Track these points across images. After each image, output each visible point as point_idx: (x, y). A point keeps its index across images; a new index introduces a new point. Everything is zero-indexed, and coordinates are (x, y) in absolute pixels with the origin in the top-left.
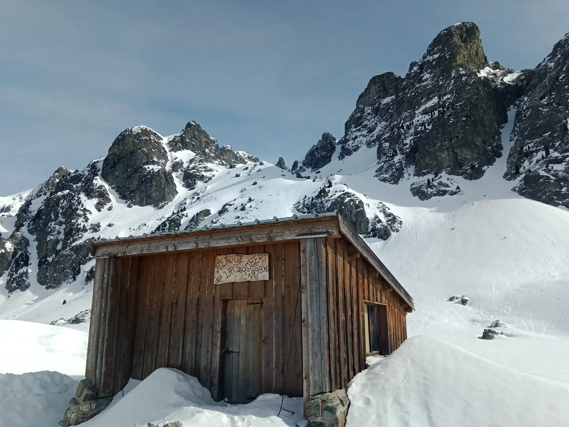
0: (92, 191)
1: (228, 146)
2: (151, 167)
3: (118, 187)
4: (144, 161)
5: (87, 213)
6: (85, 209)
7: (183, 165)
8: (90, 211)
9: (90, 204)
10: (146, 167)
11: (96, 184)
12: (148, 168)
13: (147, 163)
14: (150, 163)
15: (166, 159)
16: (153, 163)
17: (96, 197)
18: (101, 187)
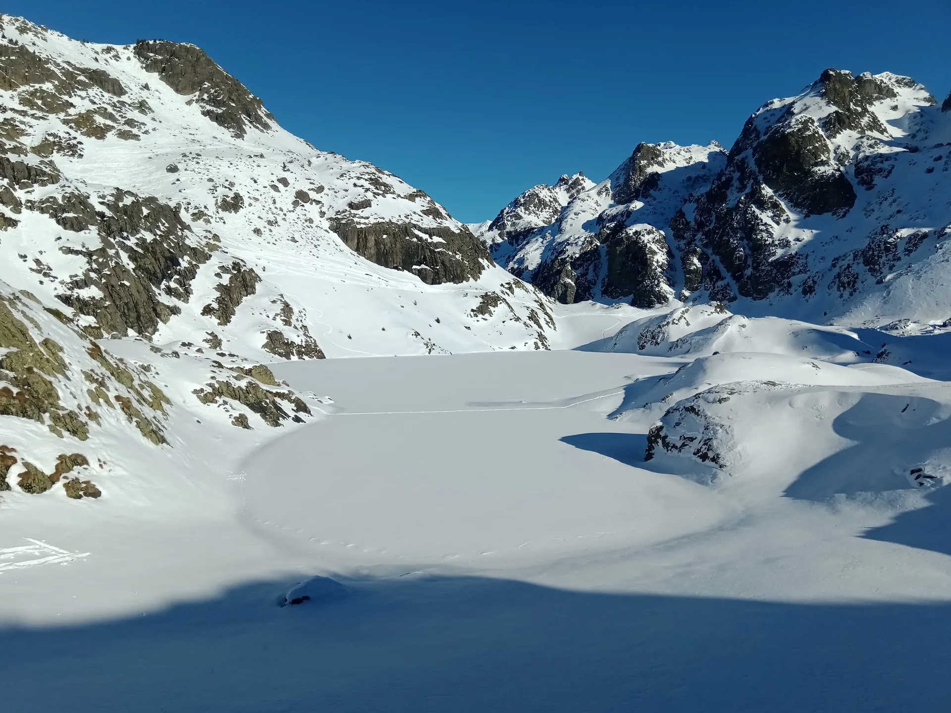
0: (764, 203)
1: (865, 73)
2: (822, 169)
3: (786, 193)
4: (812, 162)
5: (769, 227)
6: (766, 224)
7: (850, 155)
8: (771, 225)
9: (766, 217)
10: (816, 169)
11: (766, 195)
12: (819, 170)
13: (816, 164)
14: (819, 164)
15: (828, 151)
16: (823, 163)
17: (769, 208)
18: (771, 197)
